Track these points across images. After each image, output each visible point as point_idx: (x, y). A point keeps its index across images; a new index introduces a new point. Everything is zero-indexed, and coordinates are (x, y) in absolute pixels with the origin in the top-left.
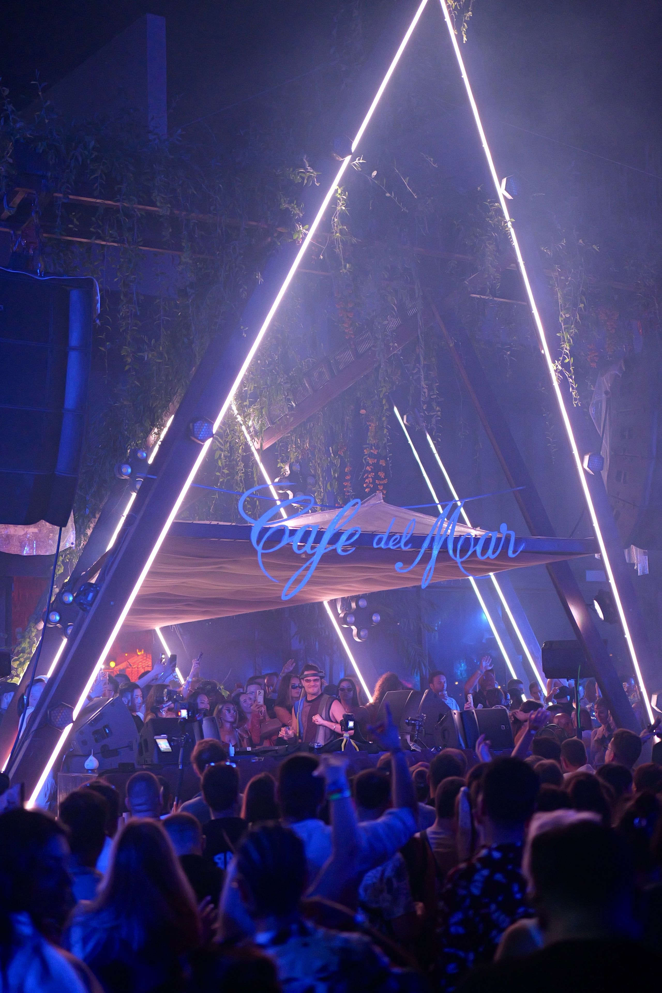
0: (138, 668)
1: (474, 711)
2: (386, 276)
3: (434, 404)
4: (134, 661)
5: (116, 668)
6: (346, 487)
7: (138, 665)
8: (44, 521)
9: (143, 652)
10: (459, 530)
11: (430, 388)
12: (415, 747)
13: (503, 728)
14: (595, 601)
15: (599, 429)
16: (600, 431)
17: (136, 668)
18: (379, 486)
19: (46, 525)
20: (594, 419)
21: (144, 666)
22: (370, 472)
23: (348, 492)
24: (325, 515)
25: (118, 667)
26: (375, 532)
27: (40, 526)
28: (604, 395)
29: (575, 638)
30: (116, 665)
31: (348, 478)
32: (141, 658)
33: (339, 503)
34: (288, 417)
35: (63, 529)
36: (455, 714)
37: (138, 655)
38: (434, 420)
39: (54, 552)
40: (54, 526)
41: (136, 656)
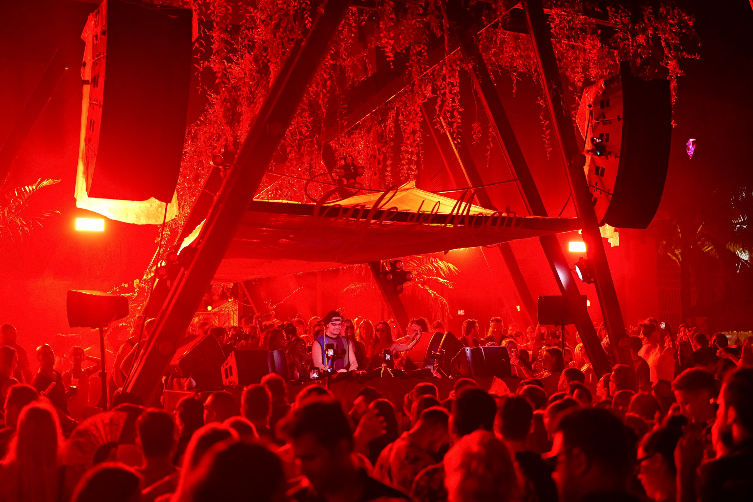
0: (229, 311)
1: (482, 348)
2: (421, 12)
3: (455, 113)
4: (225, 306)
5: (212, 311)
6: (387, 176)
7: (229, 309)
8: (154, 198)
9: (232, 300)
10: (473, 210)
11: (453, 101)
12: (437, 375)
13: (504, 361)
14: (576, 266)
15: (583, 134)
16: (584, 136)
17: (227, 311)
18: (410, 176)
19: (156, 202)
20: (579, 126)
21: (233, 310)
22: (405, 165)
23: (389, 180)
24: (371, 197)
25: (214, 310)
26: (409, 210)
27: (151, 202)
28: (588, 108)
29: (560, 294)
30: (212, 309)
31: (388, 169)
32: (231, 304)
33: (382, 188)
34: (343, 121)
35: (169, 204)
36: (467, 350)
37: (229, 302)
38: (455, 125)
39: (162, 222)
40: (161, 202)
41: (227, 303)
